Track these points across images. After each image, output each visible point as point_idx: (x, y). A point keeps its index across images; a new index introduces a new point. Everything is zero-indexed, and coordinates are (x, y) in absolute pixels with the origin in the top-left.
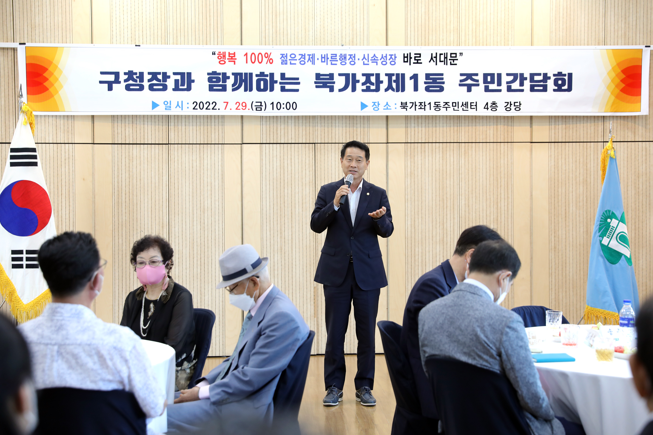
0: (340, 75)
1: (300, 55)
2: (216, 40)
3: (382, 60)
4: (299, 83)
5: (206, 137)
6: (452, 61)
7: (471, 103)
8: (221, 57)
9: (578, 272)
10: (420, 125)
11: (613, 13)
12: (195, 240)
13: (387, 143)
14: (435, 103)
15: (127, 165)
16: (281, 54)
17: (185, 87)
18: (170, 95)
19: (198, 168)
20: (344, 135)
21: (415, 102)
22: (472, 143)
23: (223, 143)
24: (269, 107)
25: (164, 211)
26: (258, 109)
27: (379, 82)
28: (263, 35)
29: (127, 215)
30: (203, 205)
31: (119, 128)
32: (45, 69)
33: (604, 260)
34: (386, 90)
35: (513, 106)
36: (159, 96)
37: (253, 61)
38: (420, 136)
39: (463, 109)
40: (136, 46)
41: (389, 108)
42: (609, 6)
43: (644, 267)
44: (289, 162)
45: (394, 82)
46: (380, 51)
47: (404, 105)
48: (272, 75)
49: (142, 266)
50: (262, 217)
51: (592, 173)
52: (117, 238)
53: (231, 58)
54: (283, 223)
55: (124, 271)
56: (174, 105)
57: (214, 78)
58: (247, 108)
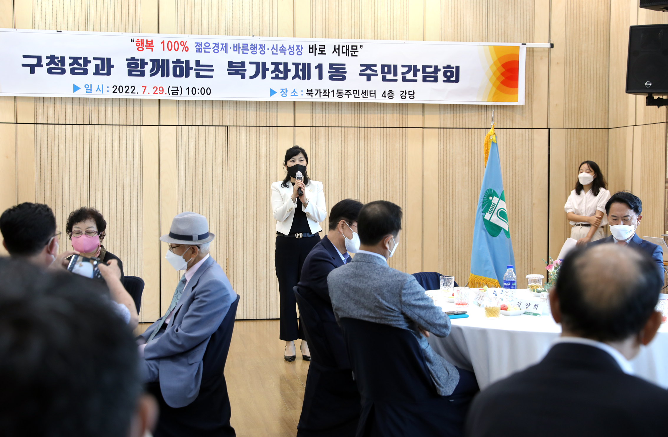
0: (251, 63)
1: (213, 44)
2: (134, 28)
3: (290, 50)
4: (213, 70)
5: (125, 118)
6: (353, 53)
7: (370, 91)
8: (139, 44)
9: (463, 244)
10: (324, 109)
11: (494, 13)
12: (115, 215)
13: (294, 127)
14: (338, 90)
15: (50, 144)
16: (196, 43)
17: (105, 71)
18: (90, 78)
19: (118, 148)
20: (255, 118)
21: (320, 90)
22: (371, 127)
23: (142, 124)
24: (185, 92)
25: (86, 188)
26: (174, 94)
27: (287, 70)
28: (179, 24)
29: (50, 191)
30: (122, 182)
31: (42, 109)
33: (486, 233)
34: (294, 78)
35: (407, 94)
36: (80, 80)
37: (170, 49)
38: (324, 121)
39: (363, 96)
40: (57, 31)
41: (296, 94)
42: (491, 7)
43: (520, 240)
44: (204, 143)
45: (301, 71)
46: (288, 42)
47: (309, 93)
48: (187, 62)
49: (78, 235)
50: (178, 194)
51: (476, 156)
53: (148, 45)
54: (197, 199)
56: (94, 88)
57: (133, 64)
58: (164, 92)
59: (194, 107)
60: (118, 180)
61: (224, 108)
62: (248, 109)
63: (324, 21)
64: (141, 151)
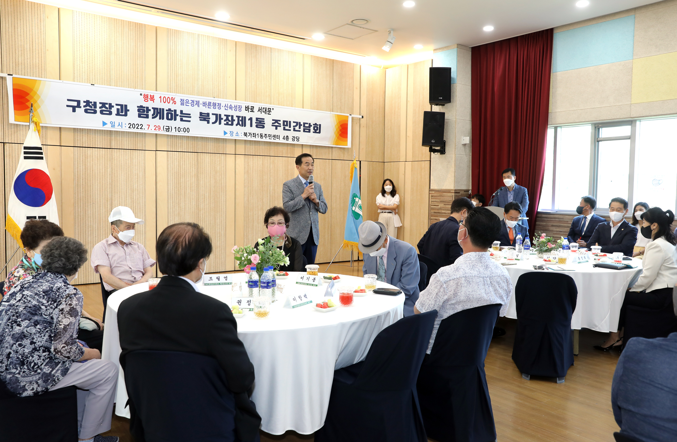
0: (213, 114)
1: (191, 100)
2: (141, 86)
3: (235, 108)
4: (190, 117)
5: (134, 145)
6: (269, 112)
7: (277, 136)
8: (145, 97)
10: (252, 145)
11: (336, 97)
13: (235, 154)
14: (261, 134)
15: (84, 161)
16: (180, 99)
17: (124, 114)
18: (113, 117)
19: (130, 165)
20: (213, 148)
21: (251, 133)
23: (145, 150)
24: (174, 130)
25: (108, 191)
26: (167, 130)
27: (233, 120)
28: (169, 87)
29: (84, 193)
30: (133, 187)
31: (79, 137)
32: (28, 94)
33: (353, 218)
34: (237, 125)
35: (295, 138)
36: (106, 118)
37: (165, 101)
38: (252, 152)
39: (273, 138)
40: (91, 84)
41: (238, 135)
42: (334, 93)
44: (183, 163)
45: (240, 121)
46: (233, 103)
47: (245, 134)
48: (175, 111)
52: (77, 207)
53: (151, 98)
54: (180, 199)
55: (82, 229)
56: (116, 124)
57: (141, 109)
58: (161, 130)
59: (178, 139)
60: (130, 186)
61: (196, 141)
62: (210, 142)
63: (252, 92)
64: (145, 167)
